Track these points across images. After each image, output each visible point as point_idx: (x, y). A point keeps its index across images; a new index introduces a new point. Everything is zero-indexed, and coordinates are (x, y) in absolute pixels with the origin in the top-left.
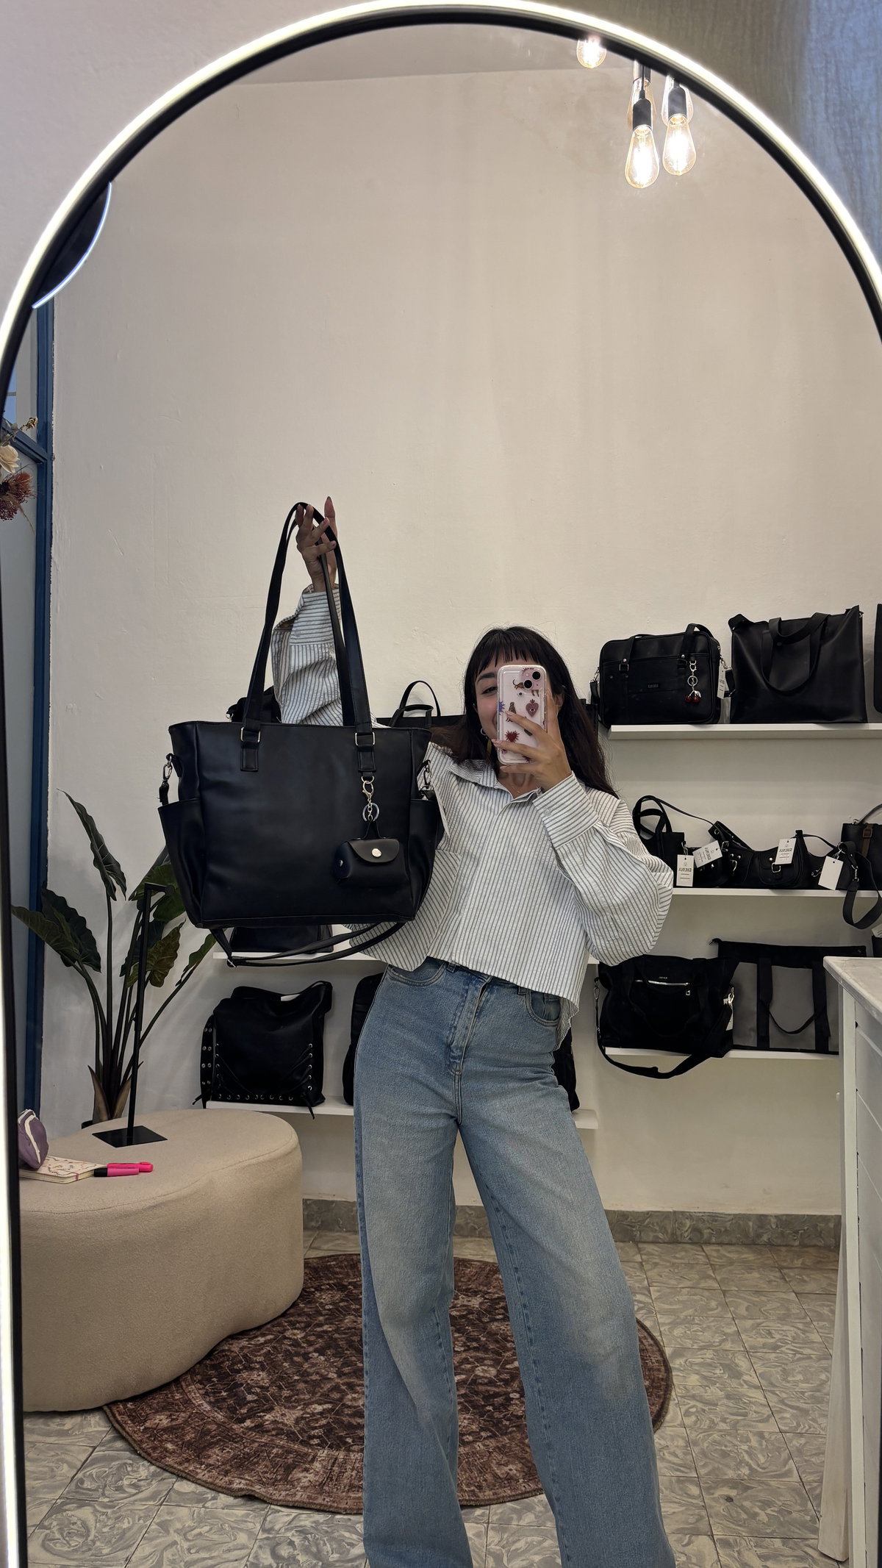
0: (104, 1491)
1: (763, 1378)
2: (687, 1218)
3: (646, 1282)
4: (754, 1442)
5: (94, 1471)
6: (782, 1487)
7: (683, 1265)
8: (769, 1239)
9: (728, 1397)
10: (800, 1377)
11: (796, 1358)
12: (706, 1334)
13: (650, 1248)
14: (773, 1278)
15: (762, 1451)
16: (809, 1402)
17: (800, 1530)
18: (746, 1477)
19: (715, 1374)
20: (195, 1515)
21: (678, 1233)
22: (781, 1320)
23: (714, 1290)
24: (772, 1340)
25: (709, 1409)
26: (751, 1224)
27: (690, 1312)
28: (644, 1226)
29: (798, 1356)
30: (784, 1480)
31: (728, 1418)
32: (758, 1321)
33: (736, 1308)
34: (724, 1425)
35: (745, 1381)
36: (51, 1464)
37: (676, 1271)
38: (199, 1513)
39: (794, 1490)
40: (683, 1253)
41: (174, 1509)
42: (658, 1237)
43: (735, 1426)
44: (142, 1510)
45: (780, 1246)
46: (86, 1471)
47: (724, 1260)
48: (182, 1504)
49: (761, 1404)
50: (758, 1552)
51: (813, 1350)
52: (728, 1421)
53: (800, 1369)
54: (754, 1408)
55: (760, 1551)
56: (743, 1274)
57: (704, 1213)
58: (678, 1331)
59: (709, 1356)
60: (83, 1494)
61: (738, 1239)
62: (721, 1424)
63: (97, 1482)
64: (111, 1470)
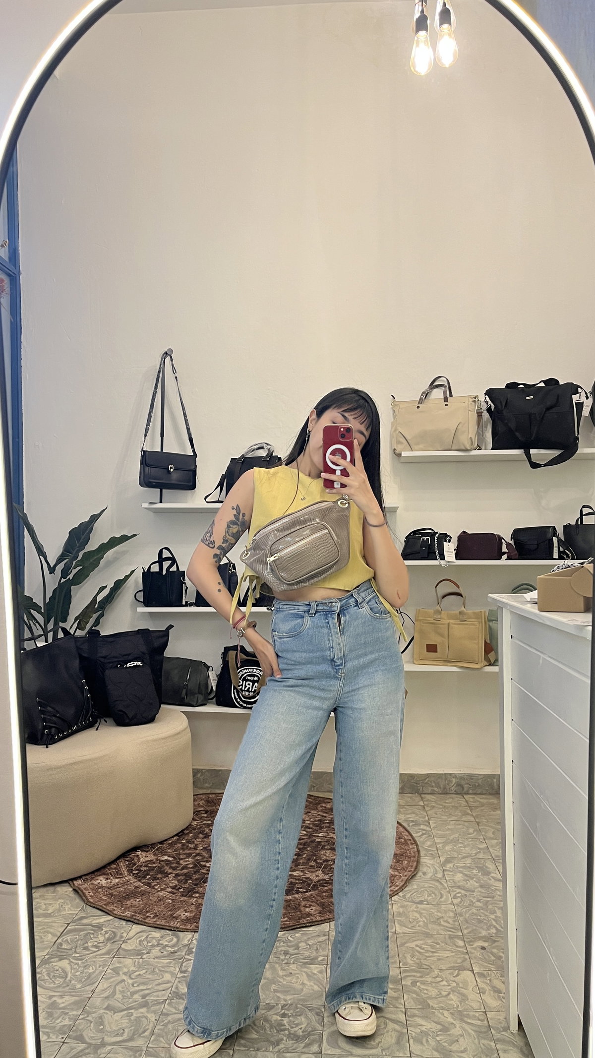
0: (75, 950)
2: (453, 777)
3: (427, 817)
4: (499, 914)
5: (68, 938)
7: (451, 807)
9: (481, 887)
12: (466, 849)
13: (429, 797)
18: (493, 935)
19: (472, 873)
20: (136, 963)
21: (448, 787)
23: (471, 822)
25: (469, 894)
26: (495, 781)
27: (457, 835)
28: (426, 783)
34: (479, 903)
35: (493, 877)
36: (40, 934)
37: (446, 810)
38: (138, 962)
40: (450, 800)
41: (122, 960)
42: (436, 791)
43: (486, 903)
44: (100, 961)
46: (63, 937)
47: (478, 803)
48: (127, 957)
50: (502, 980)
52: (481, 901)
54: (498, 893)
56: (491, 812)
57: (465, 774)
58: (447, 848)
59: (469, 862)
60: (62, 952)
61: (487, 790)
62: (477, 903)
63: (71, 945)
64: (80, 937)
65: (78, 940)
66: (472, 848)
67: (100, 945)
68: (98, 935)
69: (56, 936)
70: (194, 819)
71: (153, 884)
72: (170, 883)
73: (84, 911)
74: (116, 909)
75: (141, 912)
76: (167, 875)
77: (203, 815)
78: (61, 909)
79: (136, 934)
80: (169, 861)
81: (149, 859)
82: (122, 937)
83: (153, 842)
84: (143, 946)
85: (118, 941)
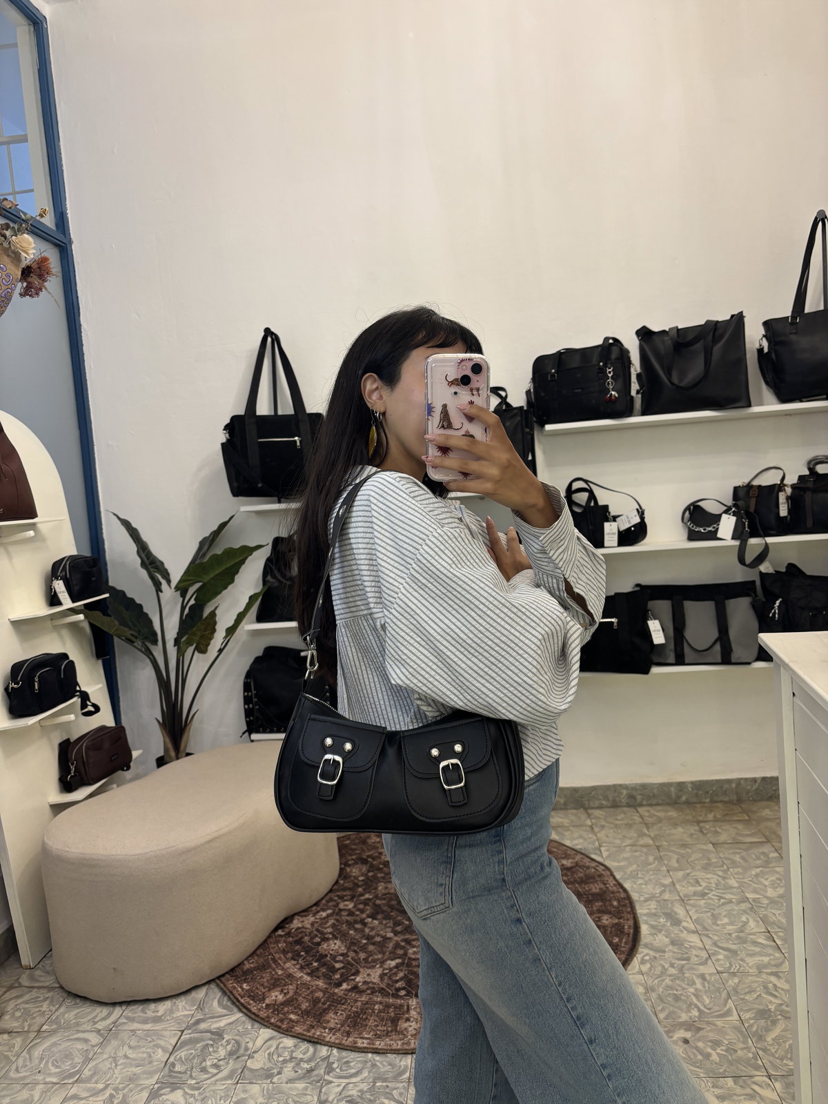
0: (191, 1073)
1: (697, 924)
2: (624, 788)
3: (597, 843)
4: (699, 986)
5: (182, 1054)
6: (727, 1026)
7: (624, 826)
8: (687, 799)
9: (673, 943)
10: (726, 920)
11: (720, 903)
12: (649, 886)
13: (597, 813)
14: (693, 832)
15: (706, 992)
16: (736, 942)
17: (744, 1066)
18: (696, 1019)
19: (660, 922)
20: (265, 1091)
21: (618, 799)
22: (705, 869)
23: (650, 846)
24: (700, 888)
25: (660, 956)
26: (672, 789)
27: (634, 867)
28: (591, 797)
29: (722, 901)
30: (727, 1019)
31: (674, 964)
32: (688, 871)
33: (669, 861)
34: (673, 970)
35: (684, 927)
36: (149, 1050)
37: (619, 831)
38: (268, 1089)
39: (736, 1028)
40: (622, 815)
41: (249, 1087)
42: (603, 804)
43: (681, 969)
44: (221, 1090)
45: (695, 803)
46: (177, 1053)
47: (655, 818)
48: (254, 1081)
49: (700, 948)
50: (715, 1093)
51: (732, 894)
52: (675, 966)
53: (726, 913)
54: (694, 952)
55: (718, 1091)
56: (670, 829)
57: (637, 784)
59: (655, 907)
60: (175, 1077)
61: (663, 800)
62: (670, 969)
63: (185, 1065)
64: (196, 1052)
65: (194, 1057)
66: (656, 885)
67: (221, 1063)
68: (218, 1048)
69: (168, 1052)
73: (201, 1010)
78: (174, 1008)
79: (264, 1043)
82: (247, 1049)
84: (273, 1062)
85: (243, 1056)
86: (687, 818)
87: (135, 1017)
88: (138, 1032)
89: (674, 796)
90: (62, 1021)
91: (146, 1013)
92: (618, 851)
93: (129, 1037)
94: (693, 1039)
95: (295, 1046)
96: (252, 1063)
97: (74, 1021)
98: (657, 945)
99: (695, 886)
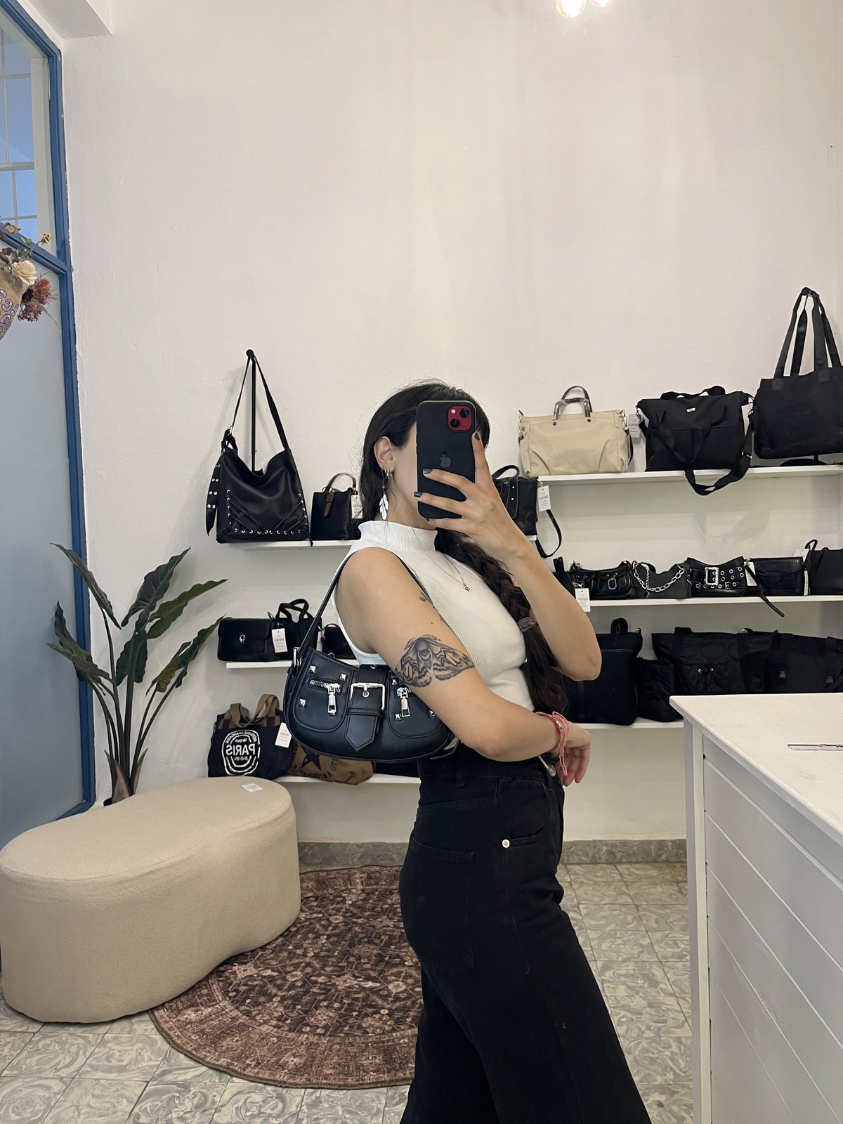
1: (675, 986)
2: (604, 845)
3: (576, 901)
4: (675, 1049)
5: (147, 1105)
7: (603, 883)
8: (666, 858)
9: (650, 1005)
12: (627, 947)
13: (576, 868)
14: (673, 892)
15: (681, 1054)
18: (671, 1082)
19: (637, 984)
21: (597, 856)
22: (683, 931)
23: (629, 905)
24: (678, 950)
25: (637, 1018)
26: (653, 847)
27: (613, 926)
28: (572, 852)
31: (652, 1026)
32: (666, 932)
33: (647, 921)
34: (650, 1032)
35: (661, 989)
36: (113, 1100)
37: (598, 889)
40: (602, 872)
42: (581, 860)
43: (658, 1033)
45: (675, 862)
46: (141, 1105)
47: (634, 877)
49: (676, 1011)
52: (652, 1028)
54: (671, 1015)
56: (650, 889)
57: (617, 841)
58: (605, 946)
59: (633, 967)
61: (643, 858)
62: (647, 1032)
63: (150, 1116)
64: (162, 1104)
65: (159, 1110)
66: (634, 945)
67: (188, 1115)
68: (184, 1100)
69: (133, 1103)
70: (302, 910)
71: (254, 1013)
72: (275, 1011)
73: (167, 1061)
74: (208, 1054)
75: (239, 1059)
76: (271, 997)
77: (312, 904)
78: (139, 1058)
79: (231, 1098)
80: (274, 977)
81: (248, 973)
82: (214, 1102)
83: (254, 948)
84: (241, 1117)
85: (209, 1109)
86: (667, 877)
87: (97, 1066)
88: (102, 1081)
89: (653, 854)
90: (24, 1066)
91: (110, 1062)
92: (596, 909)
93: (93, 1086)
94: (667, 1102)
95: (263, 1101)
96: (219, 1116)
97: (36, 1067)
98: (634, 1007)
99: (673, 948)
